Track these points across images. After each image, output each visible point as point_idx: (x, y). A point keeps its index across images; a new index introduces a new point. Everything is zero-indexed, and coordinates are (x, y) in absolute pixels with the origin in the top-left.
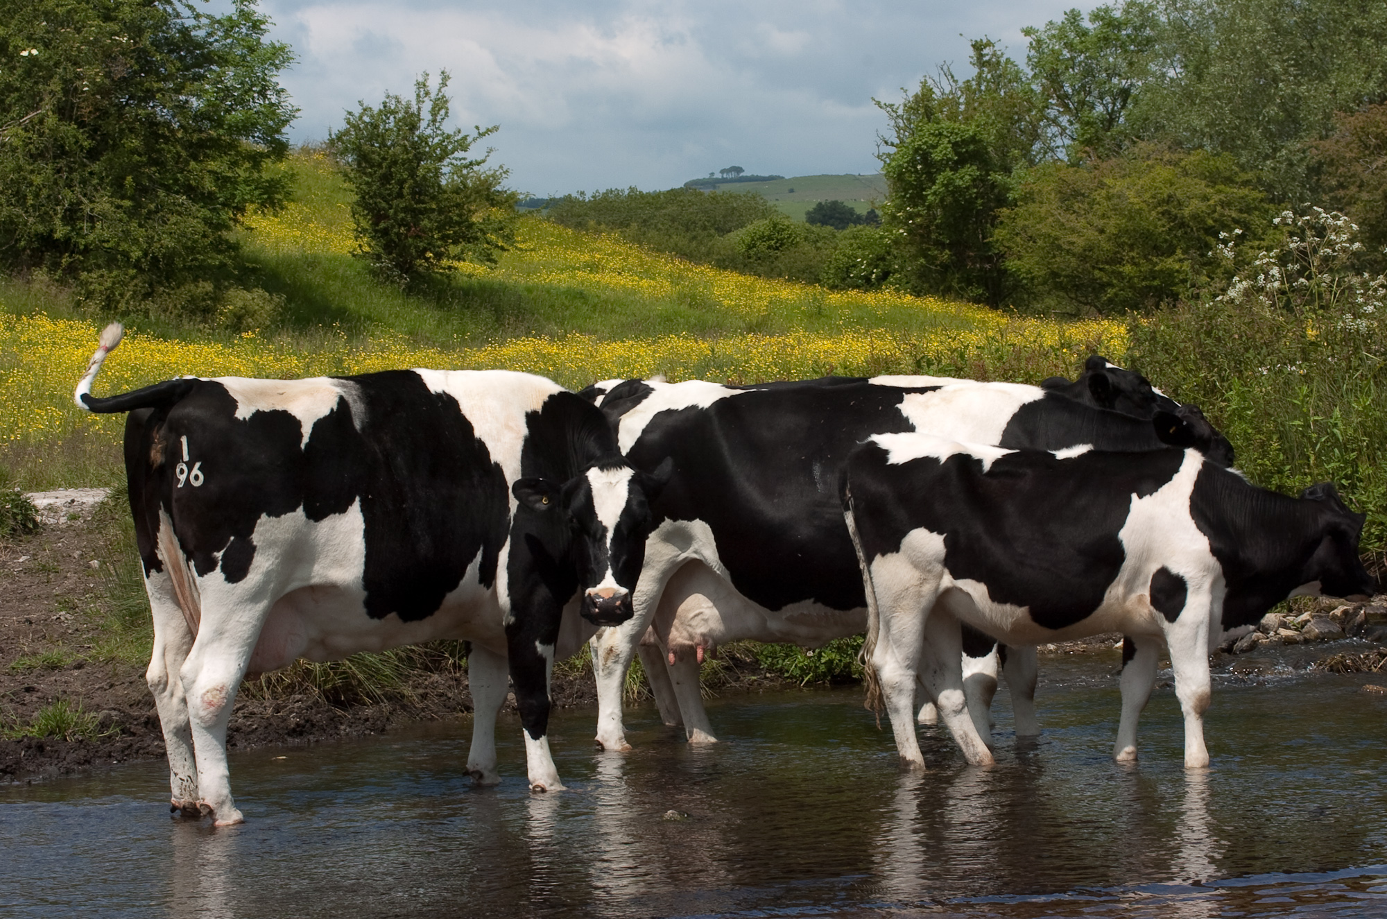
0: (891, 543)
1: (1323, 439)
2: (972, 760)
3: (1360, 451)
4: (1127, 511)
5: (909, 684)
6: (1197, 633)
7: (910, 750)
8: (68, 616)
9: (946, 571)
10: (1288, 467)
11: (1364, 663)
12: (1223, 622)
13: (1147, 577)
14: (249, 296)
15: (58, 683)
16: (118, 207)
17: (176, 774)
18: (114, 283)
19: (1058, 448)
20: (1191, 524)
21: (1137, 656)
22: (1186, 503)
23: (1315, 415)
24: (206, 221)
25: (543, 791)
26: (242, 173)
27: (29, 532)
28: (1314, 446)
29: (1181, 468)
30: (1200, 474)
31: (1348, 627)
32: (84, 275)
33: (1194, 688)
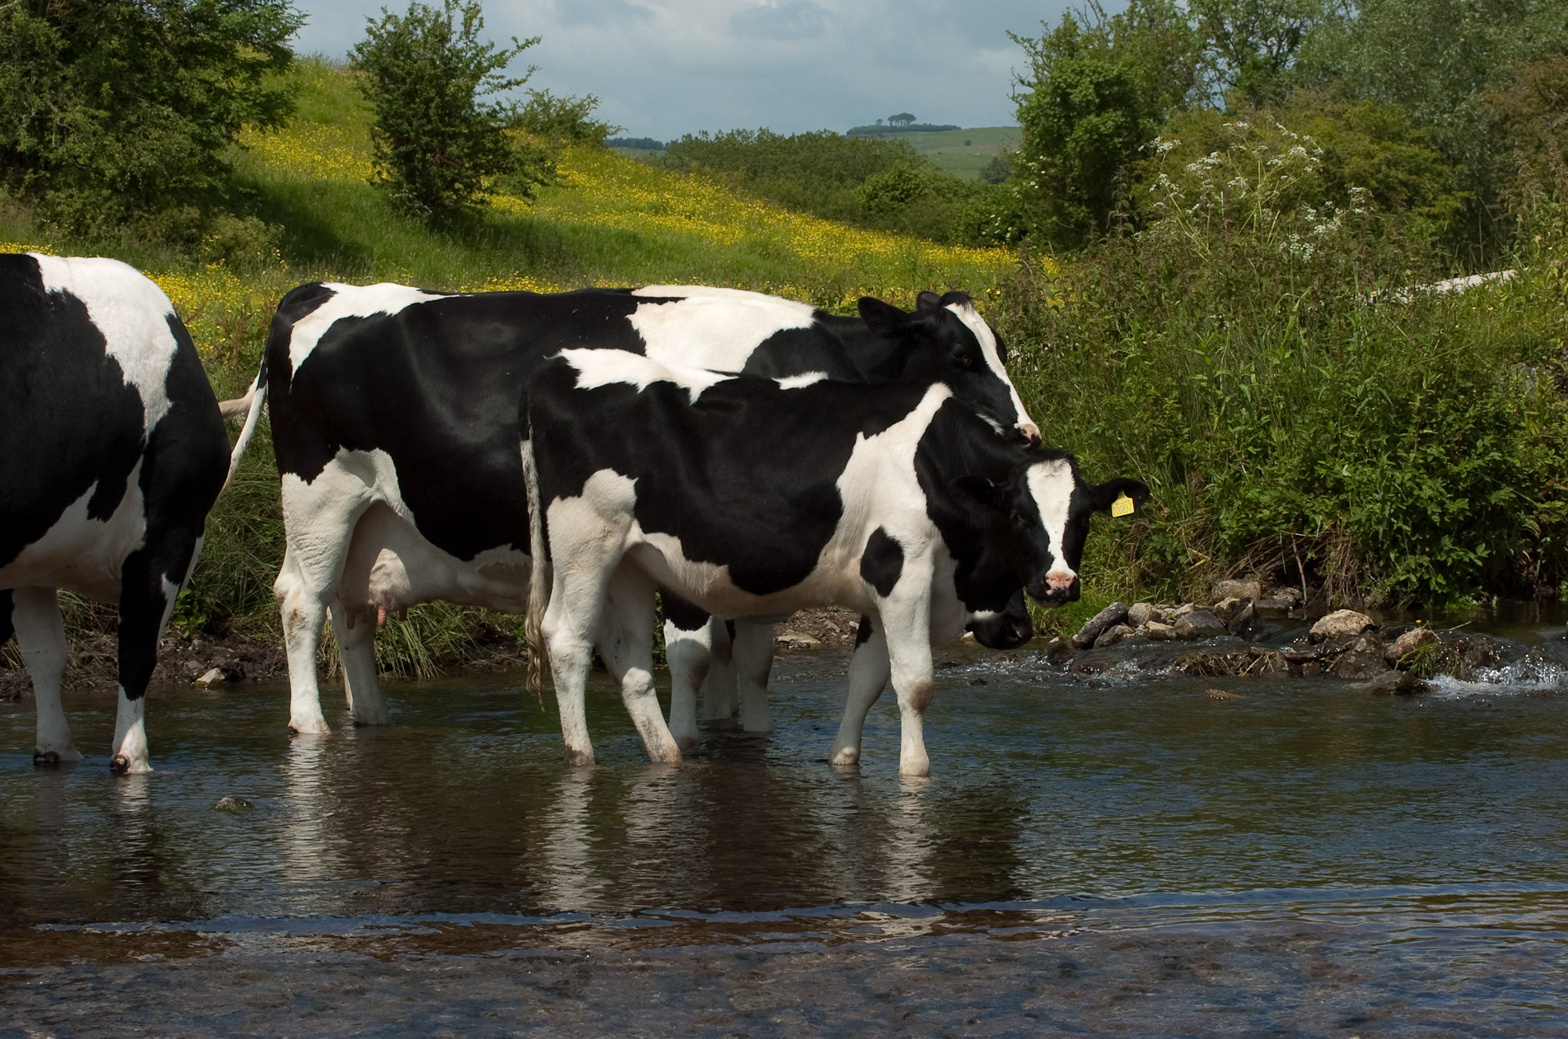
0: (572, 485)
1: (1229, 398)
3: (1275, 413)
4: (849, 454)
5: (582, 658)
6: (914, 611)
7: (577, 737)
9: (635, 523)
10: (1186, 430)
11: (1231, 665)
13: (865, 537)
14: (241, 225)
16: (93, 117)
18: (84, 205)
20: (913, 475)
21: (873, 638)
22: (911, 451)
24: (196, 138)
26: (238, 83)
28: (1219, 405)
29: (920, 405)
31: (1232, 622)
32: (50, 194)
33: (912, 677)
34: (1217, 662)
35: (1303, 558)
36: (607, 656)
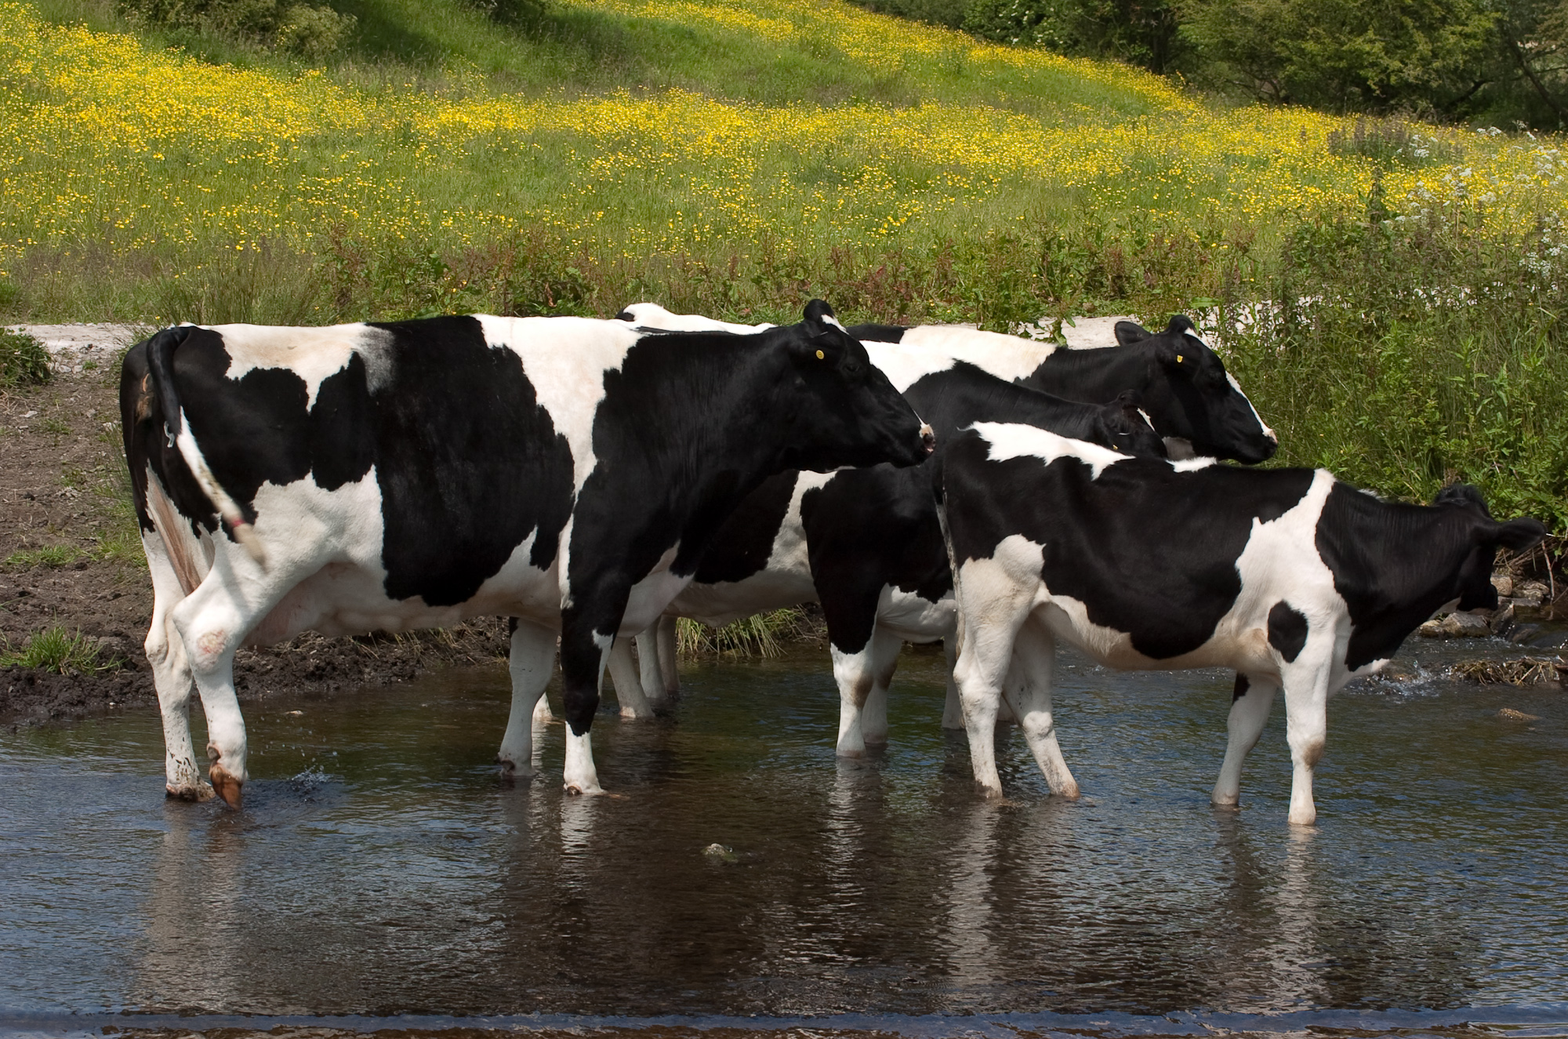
0: (985, 548)
1: (1486, 401)
2: (1056, 790)
3: (1525, 416)
4: (1247, 537)
5: (991, 701)
6: (1316, 676)
7: (987, 774)
8: (75, 493)
9: (1043, 585)
10: (1444, 428)
11: (1507, 673)
12: (1347, 662)
13: (1265, 611)
14: (315, 15)
15: (57, 587)
17: (172, 756)
19: (1178, 459)
20: (1316, 555)
21: (1249, 692)
22: (1313, 531)
23: (1481, 370)
25: (578, 793)
27: (38, 381)
28: (1475, 406)
29: (1310, 492)
30: (1330, 499)
31: (1494, 621)
33: (1307, 736)
34: (1494, 670)
35: (1552, 556)
36: (1012, 702)
